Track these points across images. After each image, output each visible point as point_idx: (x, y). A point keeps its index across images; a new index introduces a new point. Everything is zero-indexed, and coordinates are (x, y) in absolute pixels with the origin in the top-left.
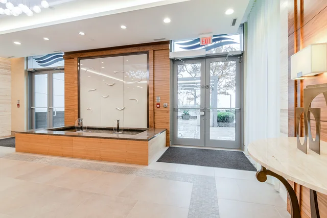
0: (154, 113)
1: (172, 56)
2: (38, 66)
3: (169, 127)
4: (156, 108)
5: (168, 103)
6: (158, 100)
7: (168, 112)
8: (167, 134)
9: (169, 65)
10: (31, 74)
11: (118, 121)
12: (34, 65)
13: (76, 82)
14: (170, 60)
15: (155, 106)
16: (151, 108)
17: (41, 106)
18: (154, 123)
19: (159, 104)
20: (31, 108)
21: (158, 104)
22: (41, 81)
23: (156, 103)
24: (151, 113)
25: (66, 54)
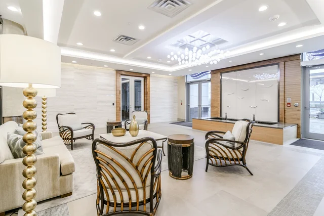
0: (285, 111)
1: (302, 64)
2: (192, 79)
3: (301, 123)
4: (286, 107)
5: (299, 103)
6: (288, 100)
7: (299, 110)
8: (298, 128)
9: (300, 72)
10: (188, 84)
11: (254, 115)
12: (190, 79)
13: (219, 89)
14: (301, 68)
15: (286, 105)
16: (282, 107)
17: (194, 103)
18: (285, 119)
19: (290, 104)
20: (188, 106)
21: (288, 104)
22: (194, 88)
23: (286, 103)
24: (282, 111)
25: (212, 71)
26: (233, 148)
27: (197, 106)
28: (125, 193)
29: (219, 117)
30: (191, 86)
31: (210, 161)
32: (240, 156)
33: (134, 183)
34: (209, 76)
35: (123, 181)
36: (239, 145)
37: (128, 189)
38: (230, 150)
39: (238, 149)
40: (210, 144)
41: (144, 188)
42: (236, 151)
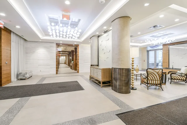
10: (148, 51)
12: (149, 49)
13: (168, 53)
17: (152, 60)
20: (148, 62)
22: (152, 54)
25: (163, 45)
26: (182, 76)
27: (154, 62)
28: (155, 81)
29: (168, 67)
30: (150, 52)
31: (172, 80)
32: (185, 79)
33: (155, 79)
34: (161, 47)
35: (155, 78)
36: (184, 75)
37: (155, 80)
38: (181, 77)
39: (184, 76)
40: (172, 75)
41: (159, 81)
42: (183, 77)
